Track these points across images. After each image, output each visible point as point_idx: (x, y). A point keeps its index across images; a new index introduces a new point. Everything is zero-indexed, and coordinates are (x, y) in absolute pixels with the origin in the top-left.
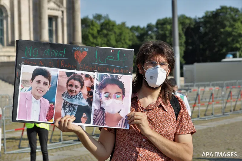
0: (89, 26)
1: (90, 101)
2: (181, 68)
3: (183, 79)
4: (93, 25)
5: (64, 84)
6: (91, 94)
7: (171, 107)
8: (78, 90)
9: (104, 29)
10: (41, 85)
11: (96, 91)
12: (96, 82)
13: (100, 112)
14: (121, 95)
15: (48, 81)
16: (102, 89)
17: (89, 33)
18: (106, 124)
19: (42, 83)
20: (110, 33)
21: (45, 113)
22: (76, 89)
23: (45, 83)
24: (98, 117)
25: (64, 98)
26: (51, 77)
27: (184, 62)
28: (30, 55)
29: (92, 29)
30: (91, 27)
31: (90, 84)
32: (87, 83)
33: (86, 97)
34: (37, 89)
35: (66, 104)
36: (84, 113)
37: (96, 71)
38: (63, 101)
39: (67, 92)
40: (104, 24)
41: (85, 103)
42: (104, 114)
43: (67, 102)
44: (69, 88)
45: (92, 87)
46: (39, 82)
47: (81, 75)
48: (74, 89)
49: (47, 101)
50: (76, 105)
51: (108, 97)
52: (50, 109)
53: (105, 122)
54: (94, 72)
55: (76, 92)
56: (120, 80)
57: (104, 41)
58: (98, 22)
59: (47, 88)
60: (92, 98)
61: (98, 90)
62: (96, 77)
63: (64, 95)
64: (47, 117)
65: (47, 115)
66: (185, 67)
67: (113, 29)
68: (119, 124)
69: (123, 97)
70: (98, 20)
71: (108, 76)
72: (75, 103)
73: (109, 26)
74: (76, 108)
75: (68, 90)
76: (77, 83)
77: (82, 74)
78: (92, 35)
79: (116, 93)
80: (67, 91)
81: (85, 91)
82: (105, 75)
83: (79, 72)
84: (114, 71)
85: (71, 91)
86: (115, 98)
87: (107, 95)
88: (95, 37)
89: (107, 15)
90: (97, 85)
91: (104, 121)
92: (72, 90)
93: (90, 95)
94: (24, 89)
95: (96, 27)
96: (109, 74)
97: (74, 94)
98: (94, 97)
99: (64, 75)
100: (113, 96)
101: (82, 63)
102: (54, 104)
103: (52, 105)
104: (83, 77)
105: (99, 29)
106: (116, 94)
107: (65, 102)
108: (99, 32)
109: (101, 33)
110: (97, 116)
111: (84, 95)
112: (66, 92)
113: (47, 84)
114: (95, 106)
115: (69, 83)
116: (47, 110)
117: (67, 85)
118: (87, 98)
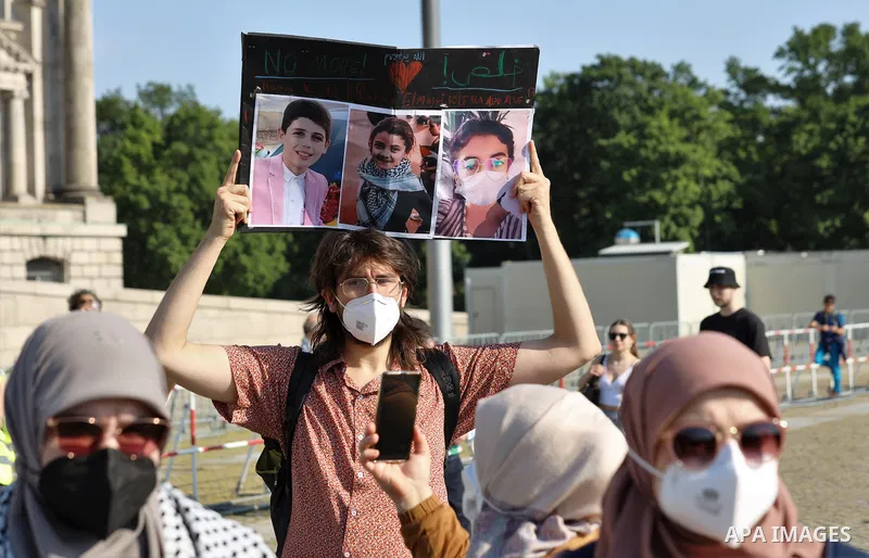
0: (123, 127)
1: (429, 179)
2: (458, 278)
3: (462, 317)
4: (137, 124)
5: (364, 142)
6: (434, 162)
7: (437, 395)
8: (398, 155)
9: (178, 139)
10: (307, 140)
11: (444, 156)
12: (445, 133)
13: (455, 206)
14: (504, 159)
15: (324, 133)
16: (458, 150)
17: (124, 151)
18: (467, 232)
19: (308, 135)
20: (199, 153)
21: (318, 207)
22: (393, 155)
23: (316, 137)
24: (449, 217)
25: (365, 175)
26: (332, 123)
27: (467, 258)
28: (278, 70)
29: (134, 140)
30: (130, 130)
31: (428, 139)
32: (420, 137)
33: (419, 171)
34: (297, 149)
35: (369, 189)
36: (414, 210)
37: (443, 105)
38: (361, 182)
39: (372, 161)
40: (177, 122)
41: (416, 184)
42: (462, 210)
43: (371, 184)
44: (376, 151)
45: (435, 147)
46: (300, 133)
47: (405, 119)
48: (387, 153)
49: (322, 178)
50: (394, 191)
51: (472, 169)
52: (329, 196)
53: (465, 228)
54: (440, 109)
55: (393, 161)
56: (503, 122)
57: (180, 181)
58: (155, 111)
59: (321, 148)
60: (435, 171)
61: (448, 152)
62: (444, 120)
63: (363, 168)
64: (322, 214)
65: (322, 210)
66: (472, 277)
67: (210, 139)
68: (502, 231)
69: (509, 163)
70: (154, 104)
71: (473, 115)
72: (391, 186)
73: (198, 128)
74: (395, 197)
75: (374, 156)
76: (396, 140)
77: (409, 117)
78: (136, 160)
79: (493, 156)
80: (370, 157)
81: (416, 157)
82: (466, 112)
83: (400, 113)
84: (489, 102)
85: (382, 159)
86: (491, 167)
87: (471, 162)
88: (144, 169)
89: (190, 88)
90: (445, 140)
91: (462, 226)
92: (383, 157)
93: (429, 166)
94: (264, 152)
95: (149, 132)
96: (474, 111)
97: (389, 165)
98: (439, 171)
99: (364, 120)
100: (485, 164)
101: (408, 89)
102: (339, 185)
103: (333, 188)
104: (412, 123)
105: (158, 138)
106: (494, 159)
107: (365, 185)
108: (157, 149)
109: (167, 153)
110: (446, 215)
111: (414, 165)
112: (369, 160)
113: (321, 139)
114: (442, 192)
115: (377, 139)
116: (323, 198)
117: (371, 144)
118: (421, 174)
